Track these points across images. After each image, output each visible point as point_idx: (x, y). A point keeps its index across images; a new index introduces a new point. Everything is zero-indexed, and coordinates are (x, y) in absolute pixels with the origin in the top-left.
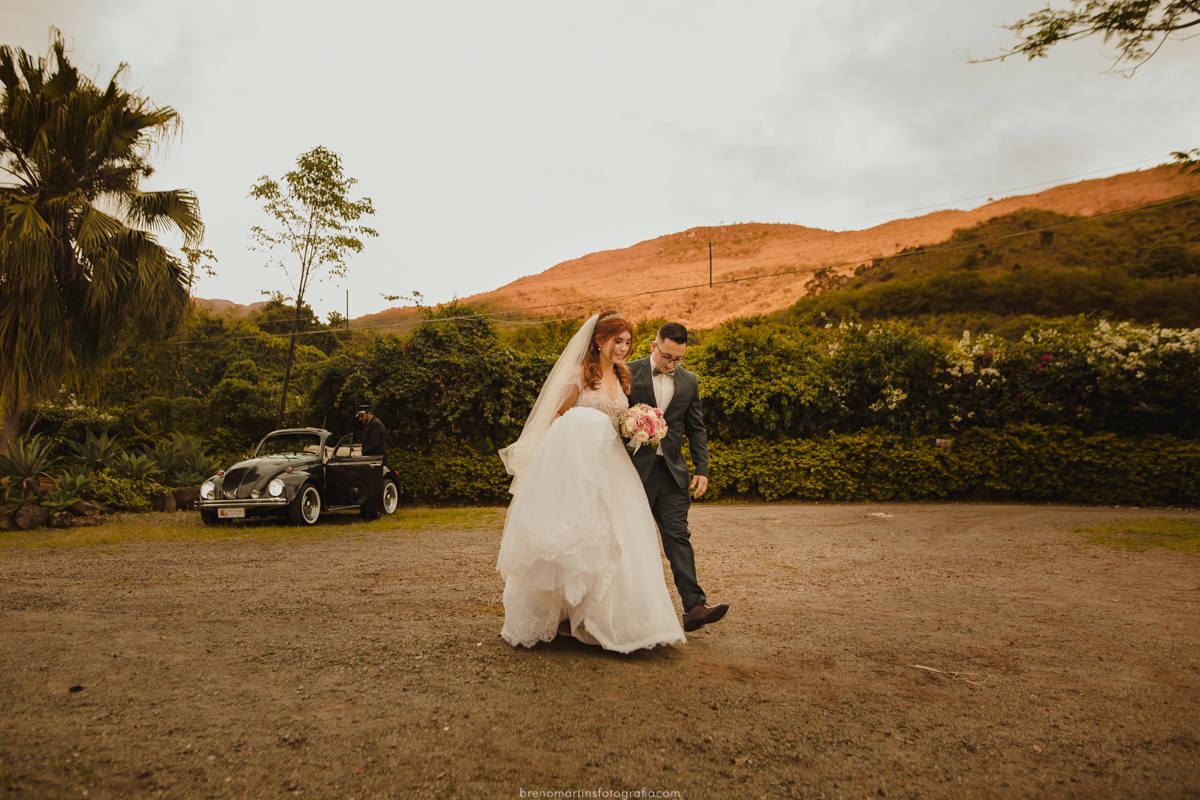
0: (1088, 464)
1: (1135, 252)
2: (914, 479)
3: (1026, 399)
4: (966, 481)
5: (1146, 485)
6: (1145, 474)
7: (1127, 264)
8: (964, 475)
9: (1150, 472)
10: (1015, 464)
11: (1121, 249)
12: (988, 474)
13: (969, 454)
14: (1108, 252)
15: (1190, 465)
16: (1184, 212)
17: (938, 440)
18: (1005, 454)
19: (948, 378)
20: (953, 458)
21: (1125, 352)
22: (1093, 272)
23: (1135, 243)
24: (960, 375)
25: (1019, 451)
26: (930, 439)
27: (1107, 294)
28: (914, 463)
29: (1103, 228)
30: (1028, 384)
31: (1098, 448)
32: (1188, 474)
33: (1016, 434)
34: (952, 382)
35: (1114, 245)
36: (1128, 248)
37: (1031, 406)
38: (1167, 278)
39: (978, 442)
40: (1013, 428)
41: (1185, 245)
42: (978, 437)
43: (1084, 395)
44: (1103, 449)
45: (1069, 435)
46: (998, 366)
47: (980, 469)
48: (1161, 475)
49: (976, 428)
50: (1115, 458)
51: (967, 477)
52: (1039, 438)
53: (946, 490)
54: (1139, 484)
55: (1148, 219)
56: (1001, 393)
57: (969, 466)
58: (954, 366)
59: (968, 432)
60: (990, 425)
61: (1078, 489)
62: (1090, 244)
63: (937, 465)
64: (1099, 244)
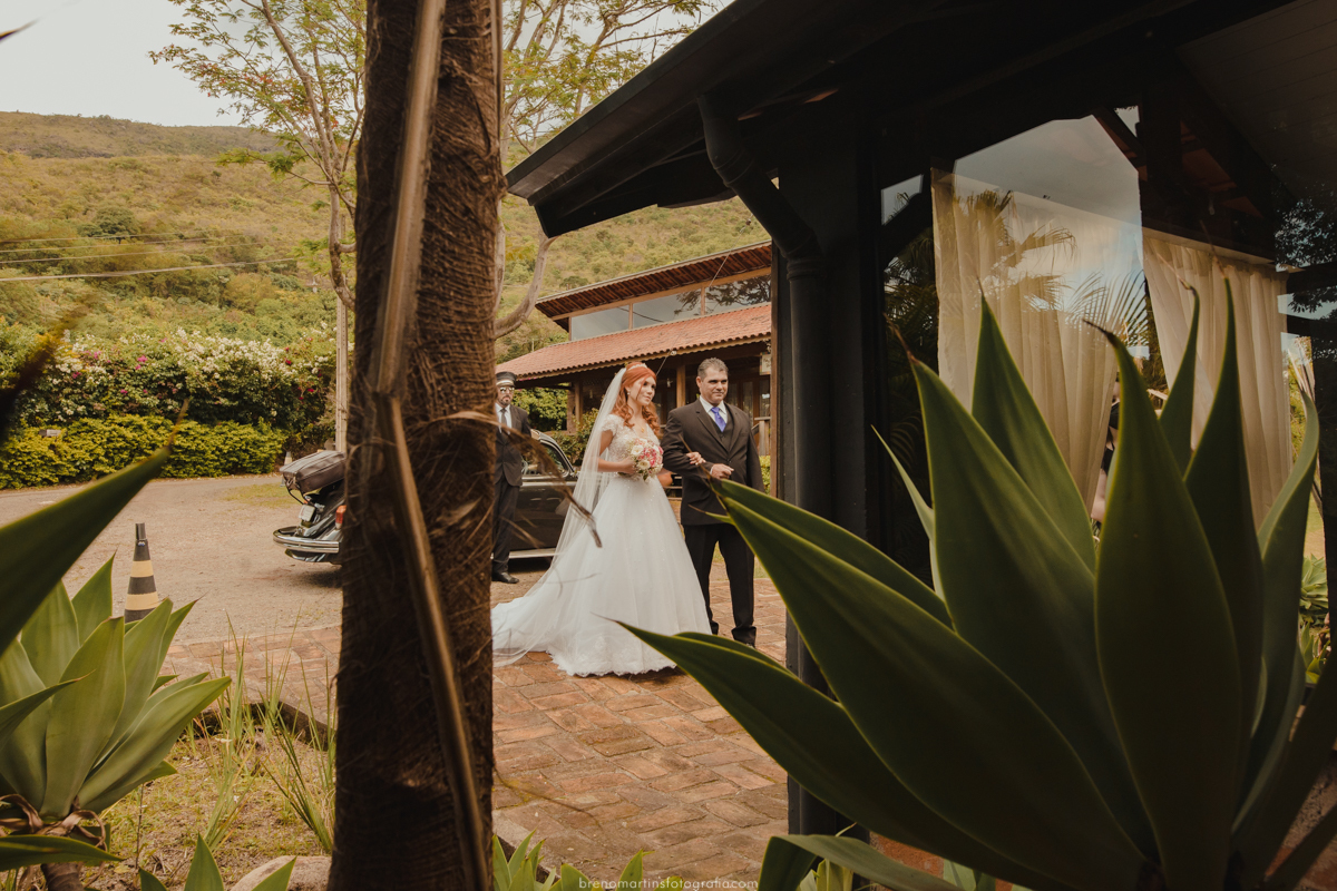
0: (179, 447)
1: (83, 208)
2: (28, 469)
3: (127, 394)
4: (77, 467)
5: (218, 460)
6: (218, 453)
7: (74, 220)
8: (76, 461)
9: (220, 450)
10: (120, 450)
11: (68, 201)
12: (97, 459)
13: (79, 443)
14: (53, 203)
15: (247, 444)
16: (131, 174)
17: (48, 431)
18: (112, 441)
19: (57, 373)
20: (65, 446)
21: (204, 357)
22: (37, 223)
23: (83, 199)
24: (69, 371)
25: (124, 437)
26: (41, 431)
27: (55, 249)
28: (29, 453)
29: (46, 175)
30: (129, 381)
31: (185, 434)
32: (246, 451)
33: (120, 425)
34: (62, 378)
35: (60, 196)
36: (75, 203)
37: (133, 400)
38: (116, 242)
39: (87, 432)
40: (119, 419)
41: (132, 210)
42: (87, 428)
43: (174, 391)
44: (187, 434)
45: (162, 424)
46: (106, 365)
47: (91, 455)
48: (229, 452)
49: (85, 420)
50: (197, 441)
51: (78, 464)
52: (140, 427)
53: (57, 476)
54: (213, 460)
55: (95, 175)
56: (106, 388)
57: (79, 454)
58: (62, 363)
59: (77, 424)
60: (96, 416)
61: (169, 467)
62: (33, 190)
63: (51, 454)
64: (44, 193)
